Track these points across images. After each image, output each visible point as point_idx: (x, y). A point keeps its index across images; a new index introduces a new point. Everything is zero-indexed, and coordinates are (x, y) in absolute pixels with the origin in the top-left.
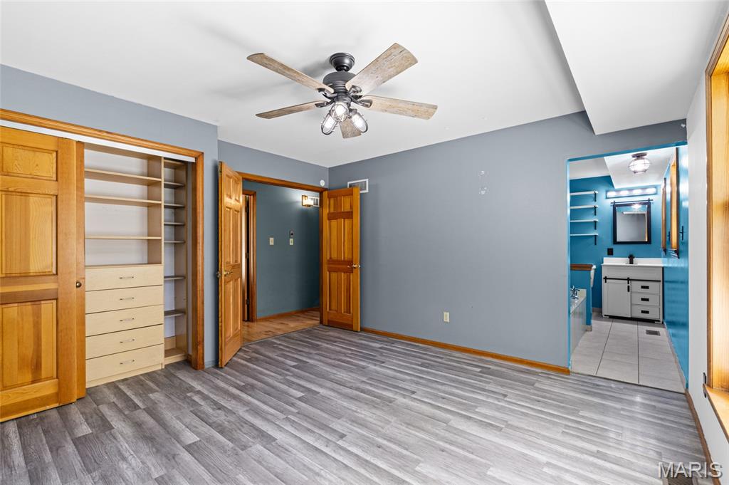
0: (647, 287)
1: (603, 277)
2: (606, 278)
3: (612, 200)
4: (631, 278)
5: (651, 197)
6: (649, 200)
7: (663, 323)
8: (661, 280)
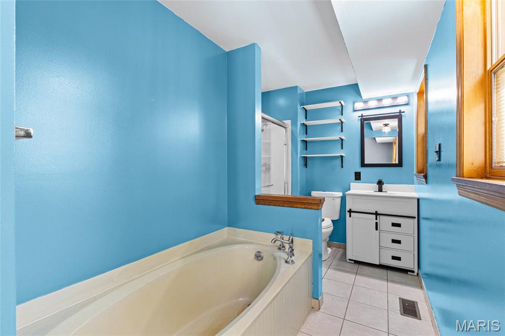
0: (399, 225)
1: (348, 209)
2: (350, 211)
3: (360, 114)
4: (378, 213)
5: (403, 109)
6: (400, 112)
7: (418, 274)
8: (416, 215)
